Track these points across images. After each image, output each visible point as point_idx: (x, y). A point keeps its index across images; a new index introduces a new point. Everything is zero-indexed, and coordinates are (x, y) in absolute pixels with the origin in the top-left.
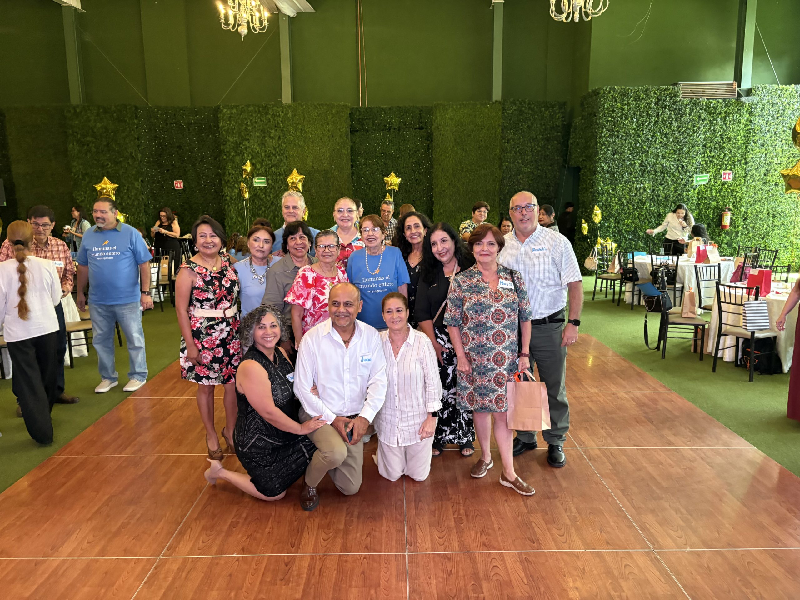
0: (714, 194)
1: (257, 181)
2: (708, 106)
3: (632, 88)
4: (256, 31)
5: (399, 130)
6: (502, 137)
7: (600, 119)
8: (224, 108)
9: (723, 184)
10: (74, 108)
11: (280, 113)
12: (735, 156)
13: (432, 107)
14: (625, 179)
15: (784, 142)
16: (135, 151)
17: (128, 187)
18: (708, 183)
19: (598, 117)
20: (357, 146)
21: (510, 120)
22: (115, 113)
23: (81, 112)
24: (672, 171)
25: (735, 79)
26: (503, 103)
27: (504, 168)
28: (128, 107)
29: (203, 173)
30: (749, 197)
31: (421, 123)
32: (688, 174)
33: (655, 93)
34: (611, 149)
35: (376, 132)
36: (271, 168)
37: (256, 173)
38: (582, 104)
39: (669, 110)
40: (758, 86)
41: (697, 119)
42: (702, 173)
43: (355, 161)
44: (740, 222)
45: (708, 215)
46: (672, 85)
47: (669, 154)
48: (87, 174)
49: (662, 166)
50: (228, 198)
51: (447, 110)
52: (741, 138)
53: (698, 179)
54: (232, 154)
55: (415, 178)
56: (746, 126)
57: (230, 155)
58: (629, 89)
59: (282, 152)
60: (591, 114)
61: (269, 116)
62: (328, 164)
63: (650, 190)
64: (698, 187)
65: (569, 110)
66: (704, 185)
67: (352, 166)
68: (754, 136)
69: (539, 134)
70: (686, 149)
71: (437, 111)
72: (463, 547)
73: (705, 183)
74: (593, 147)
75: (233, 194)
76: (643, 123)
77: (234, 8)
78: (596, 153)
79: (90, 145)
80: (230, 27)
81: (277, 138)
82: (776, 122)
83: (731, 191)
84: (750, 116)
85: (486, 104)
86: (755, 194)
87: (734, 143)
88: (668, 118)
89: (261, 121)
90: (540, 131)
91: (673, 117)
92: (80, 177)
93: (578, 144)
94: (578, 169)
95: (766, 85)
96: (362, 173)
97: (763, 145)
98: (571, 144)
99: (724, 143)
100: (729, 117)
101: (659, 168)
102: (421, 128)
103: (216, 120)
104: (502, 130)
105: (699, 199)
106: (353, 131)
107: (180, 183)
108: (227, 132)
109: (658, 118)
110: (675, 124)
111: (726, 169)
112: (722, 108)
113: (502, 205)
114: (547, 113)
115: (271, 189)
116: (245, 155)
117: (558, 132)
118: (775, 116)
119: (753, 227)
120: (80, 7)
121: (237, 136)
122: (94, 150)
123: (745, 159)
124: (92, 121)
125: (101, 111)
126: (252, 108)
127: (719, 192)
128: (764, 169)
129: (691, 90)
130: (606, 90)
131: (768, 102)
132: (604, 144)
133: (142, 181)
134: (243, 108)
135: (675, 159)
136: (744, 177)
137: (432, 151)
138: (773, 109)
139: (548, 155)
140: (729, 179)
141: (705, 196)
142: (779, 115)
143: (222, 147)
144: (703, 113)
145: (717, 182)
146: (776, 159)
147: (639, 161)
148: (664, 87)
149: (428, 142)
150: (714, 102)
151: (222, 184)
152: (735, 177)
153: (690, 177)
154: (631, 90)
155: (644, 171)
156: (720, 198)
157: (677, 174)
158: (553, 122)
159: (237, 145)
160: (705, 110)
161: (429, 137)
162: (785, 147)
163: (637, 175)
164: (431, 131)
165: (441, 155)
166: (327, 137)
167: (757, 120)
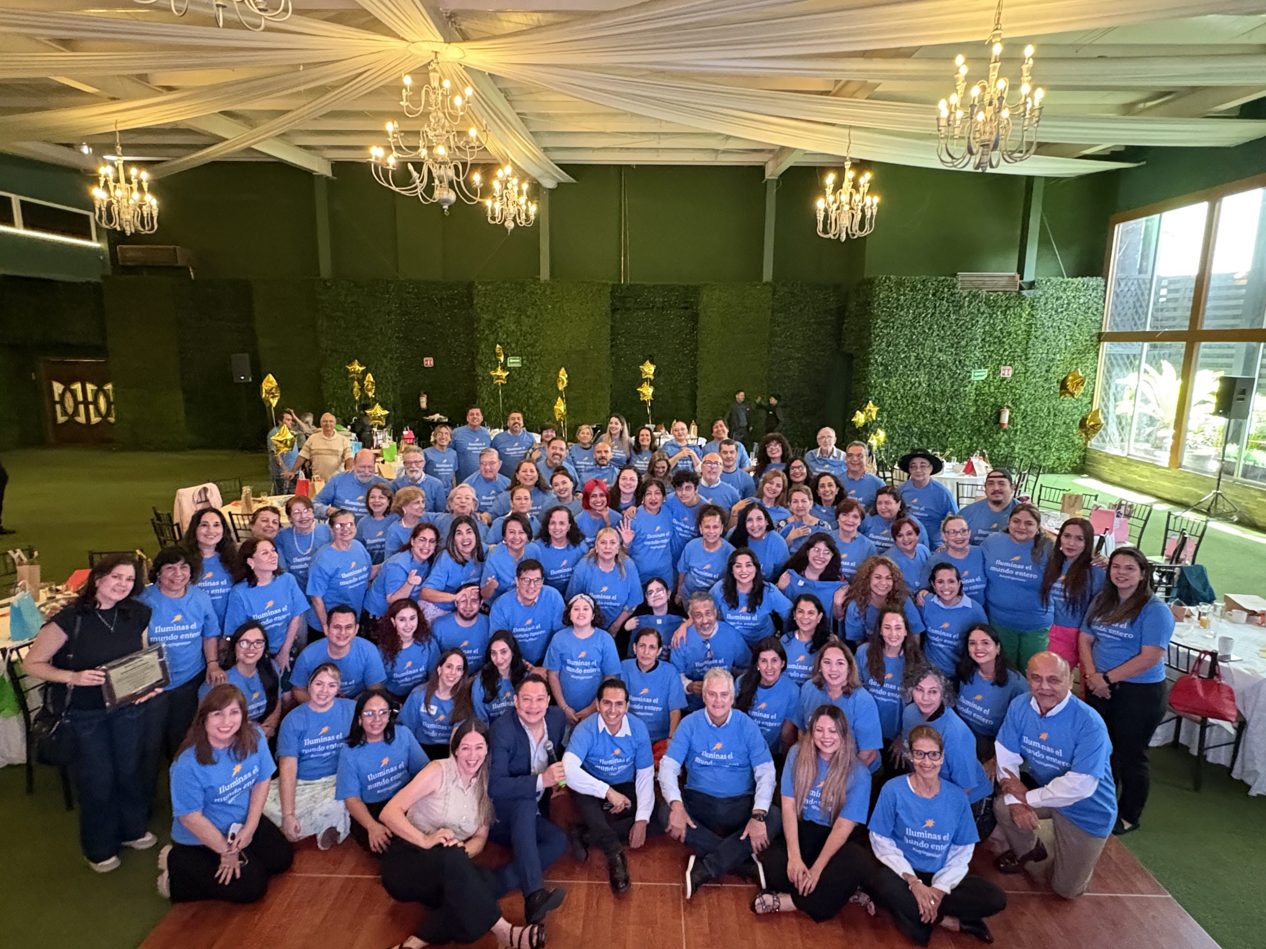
0: (992, 390)
1: (511, 362)
2: (987, 298)
3: (908, 277)
4: (522, 225)
5: (662, 310)
6: (771, 320)
7: (874, 308)
8: (479, 284)
9: (1002, 380)
10: (325, 281)
11: (538, 290)
12: (1015, 352)
13: (698, 286)
14: (900, 372)
16: (385, 326)
18: (986, 379)
19: (873, 306)
20: (617, 325)
21: (781, 302)
22: (366, 287)
23: (331, 286)
24: (949, 365)
25: (1018, 271)
26: (773, 286)
27: (774, 352)
28: (379, 281)
29: (455, 351)
30: (1030, 394)
31: (687, 302)
32: (965, 368)
33: (933, 284)
34: (885, 340)
35: (638, 311)
36: (525, 348)
37: (510, 353)
38: (857, 290)
39: (947, 302)
40: (1042, 278)
41: (976, 312)
42: (980, 368)
43: (615, 341)
44: (1019, 420)
45: (985, 413)
46: (951, 276)
47: (946, 347)
49: (939, 359)
50: (480, 378)
51: (714, 290)
52: (1022, 332)
53: (976, 374)
54: (486, 332)
56: (1027, 320)
57: (484, 333)
58: (905, 279)
59: (538, 331)
60: (865, 302)
61: (526, 294)
62: (586, 344)
63: (926, 384)
64: (975, 382)
65: (843, 294)
66: (982, 381)
67: (612, 346)
68: (1035, 331)
69: (812, 318)
70: (963, 343)
71: (704, 290)
73: (983, 378)
74: (867, 338)
76: (920, 314)
77: (501, 202)
78: (870, 345)
79: (340, 321)
80: (497, 221)
81: (534, 317)
82: (1060, 316)
83: (1011, 387)
84: (1032, 310)
85: (756, 285)
86: (1035, 391)
87: (1014, 338)
88: (946, 310)
89: (517, 298)
90: (813, 314)
91: (951, 309)
93: (852, 331)
94: (852, 357)
95: (1051, 278)
98: (845, 329)
99: (1004, 337)
100: (1010, 310)
101: (935, 362)
102: (687, 308)
103: (470, 297)
104: (772, 313)
105: (977, 395)
106: (614, 310)
107: (430, 361)
109: (936, 310)
111: (1005, 365)
112: (1002, 301)
114: (820, 295)
115: (526, 369)
116: (500, 334)
117: (831, 316)
118: (1060, 310)
119: (1033, 426)
120: (330, 175)
121: (492, 313)
122: (343, 325)
123: (1026, 355)
124: (343, 296)
125: (352, 285)
126: (509, 285)
127: (998, 388)
128: (1046, 366)
129: (971, 281)
130: (882, 279)
131: (1052, 295)
132: (878, 335)
133: (392, 359)
134: (499, 284)
135: (952, 353)
136: (1025, 373)
137: (697, 332)
138: (1057, 303)
139: (820, 340)
140: (1008, 375)
141: (983, 392)
142: (1063, 309)
143: (475, 324)
144: (982, 306)
145: (995, 378)
146: (1058, 356)
147: (915, 354)
148: (943, 278)
149: (694, 323)
150: (994, 294)
152: (1014, 373)
153: (968, 372)
154: (908, 280)
155: (920, 364)
156: (998, 394)
157: (954, 368)
158: (827, 306)
159: (491, 323)
160: (985, 302)
161: (695, 318)
163: (912, 368)
164: (697, 312)
165: (707, 337)
166: (586, 316)
167: (1040, 314)
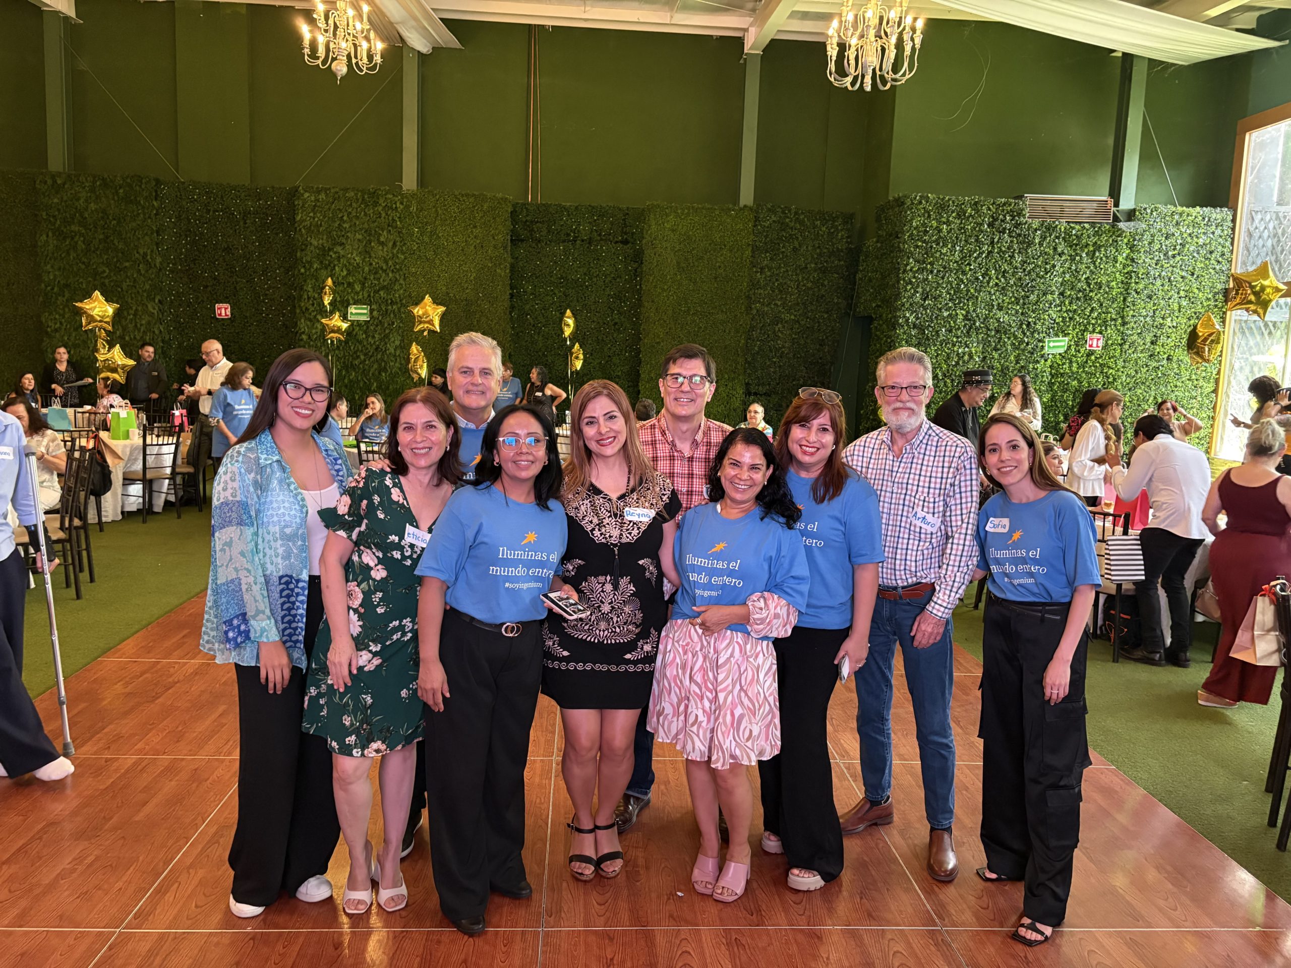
0: (1074, 369)
1: (354, 311)
2: (1068, 233)
3: (954, 198)
4: (361, 71)
5: (589, 243)
6: (752, 262)
7: (905, 242)
8: (306, 191)
9: (1089, 355)
10: (53, 177)
11: (398, 205)
12: (1107, 313)
13: (643, 210)
14: (942, 338)
15: (1182, 294)
16: (152, 251)
17: (136, 310)
18: (1066, 352)
19: (902, 240)
20: (520, 264)
21: (766, 237)
22: (120, 188)
23: (64, 184)
24: (1012, 330)
25: (1111, 195)
26: (755, 211)
27: (754, 312)
28: (144, 181)
29: (266, 295)
30: (1128, 375)
31: (626, 233)
32: (1036, 335)
33: (989, 209)
34: (920, 290)
35: (553, 244)
36: (377, 292)
37: (353, 299)
38: (878, 219)
39: (1010, 236)
40: (1145, 206)
41: (1051, 252)
42: (1057, 335)
43: (517, 288)
45: (1065, 402)
46: (1015, 198)
47: (1009, 303)
48: (67, 286)
49: (998, 321)
50: (304, 337)
51: (667, 215)
52: (1117, 284)
53: (1052, 344)
54: (315, 267)
55: (612, 320)
56: (1124, 267)
57: (311, 266)
58: (949, 200)
59: (398, 267)
60: (891, 235)
61: (380, 209)
62: (472, 290)
63: (979, 357)
64: (1050, 356)
65: (859, 225)
66: (1060, 354)
67: (512, 296)
68: (1136, 283)
69: (811, 262)
70: (1033, 298)
71: (652, 216)
72: (636, 919)
73: (1062, 351)
74: (894, 285)
75: (314, 331)
76: (971, 253)
77: (326, 31)
78: (898, 296)
79: (76, 239)
80: (319, 62)
81: (391, 244)
82: (1171, 262)
83: (1101, 365)
84: (1132, 251)
85: (730, 210)
86: (1136, 372)
87: (1106, 293)
88: (1008, 248)
89: (365, 215)
90: (812, 257)
91: (1015, 246)
92: (56, 289)
93: (870, 280)
94: (870, 319)
95: (1158, 206)
96: (527, 307)
97: (1150, 297)
98: (861, 279)
99: (1091, 291)
100: (1100, 251)
101: (993, 325)
102: (625, 242)
103: (292, 210)
104: (753, 251)
105: (1052, 376)
106: (516, 240)
107: (226, 309)
108: (309, 230)
109: (993, 247)
110: (1018, 258)
111: (1094, 331)
112: (1089, 237)
113: (749, 371)
114: (824, 229)
115: (377, 326)
116: (337, 268)
117: (839, 260)
118: (1170, 253)
120: (72, 13)
121: (325, 237)
122: (81, 245)
123: (1123, 317)
124: (82, 200)
125: (98, 183)
126: (352, 194)
127: (1082, 366)
128: (1152, 334)
129: (1043, 206)
130: (915, 198)
131: (1160, 231)
132: (911, 283)
133: (160, 301)
134: (337, 193)
135: (1017, 312)
136: (1121, 345)
137: (641, 279)
138: (1167, 242)
139: (823, 296)
140: (1098, 347)
141: (1062, 371)
142: (1176, 252)
143: (299, 254)
144: (1060, 243)
145: (1079, 351)
146: (1169, 320)
147: (964, 312)
149: (636, 265)
150: (1078, 227)
151: (295, 313)
152: (1107, 344)
153: (1040, 341)
154: (953, 202)
155: (971, 328)
156: (1084, 375)
157: (1020, 335)
158: (833, 245)
159: (324, 252)
160: (1064, 238)
161: (638, 257)
162: (1184, 303)
163: (959, 333)
164: (641, 246)
165: (655, 287)
166: (472, 248)
167: (1142, 258)
